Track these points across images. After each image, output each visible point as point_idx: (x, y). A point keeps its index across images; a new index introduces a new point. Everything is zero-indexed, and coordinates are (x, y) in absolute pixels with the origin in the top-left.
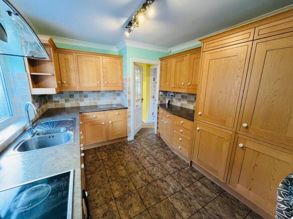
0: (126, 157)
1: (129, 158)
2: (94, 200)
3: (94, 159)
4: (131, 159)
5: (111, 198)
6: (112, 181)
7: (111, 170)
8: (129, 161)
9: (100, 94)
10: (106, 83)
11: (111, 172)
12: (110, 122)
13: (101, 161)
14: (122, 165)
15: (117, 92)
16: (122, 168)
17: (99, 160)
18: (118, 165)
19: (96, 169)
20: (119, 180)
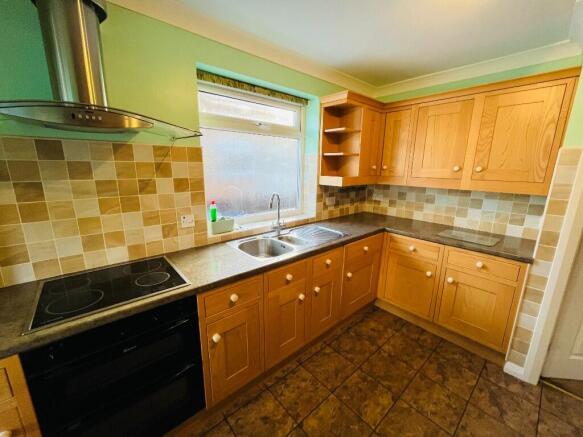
0: (430, 397)
1: (432, 408)
2: (287, 386)
3: (371, 333)
4: (434, 413)
5: (298, 415)
6: (339, 397)
7: (365, 380)
8: (421, 412)
9: (468, 199)
10: (479, 169)
11: (358, 383)
12: (450, 280)
13: (374, 348)
14: (395, 399)
15: (532, 201)
16: (386, 400)
17: (373, 344)
18: (389, 389)
19: (351, 351)
20: (347, 411)
